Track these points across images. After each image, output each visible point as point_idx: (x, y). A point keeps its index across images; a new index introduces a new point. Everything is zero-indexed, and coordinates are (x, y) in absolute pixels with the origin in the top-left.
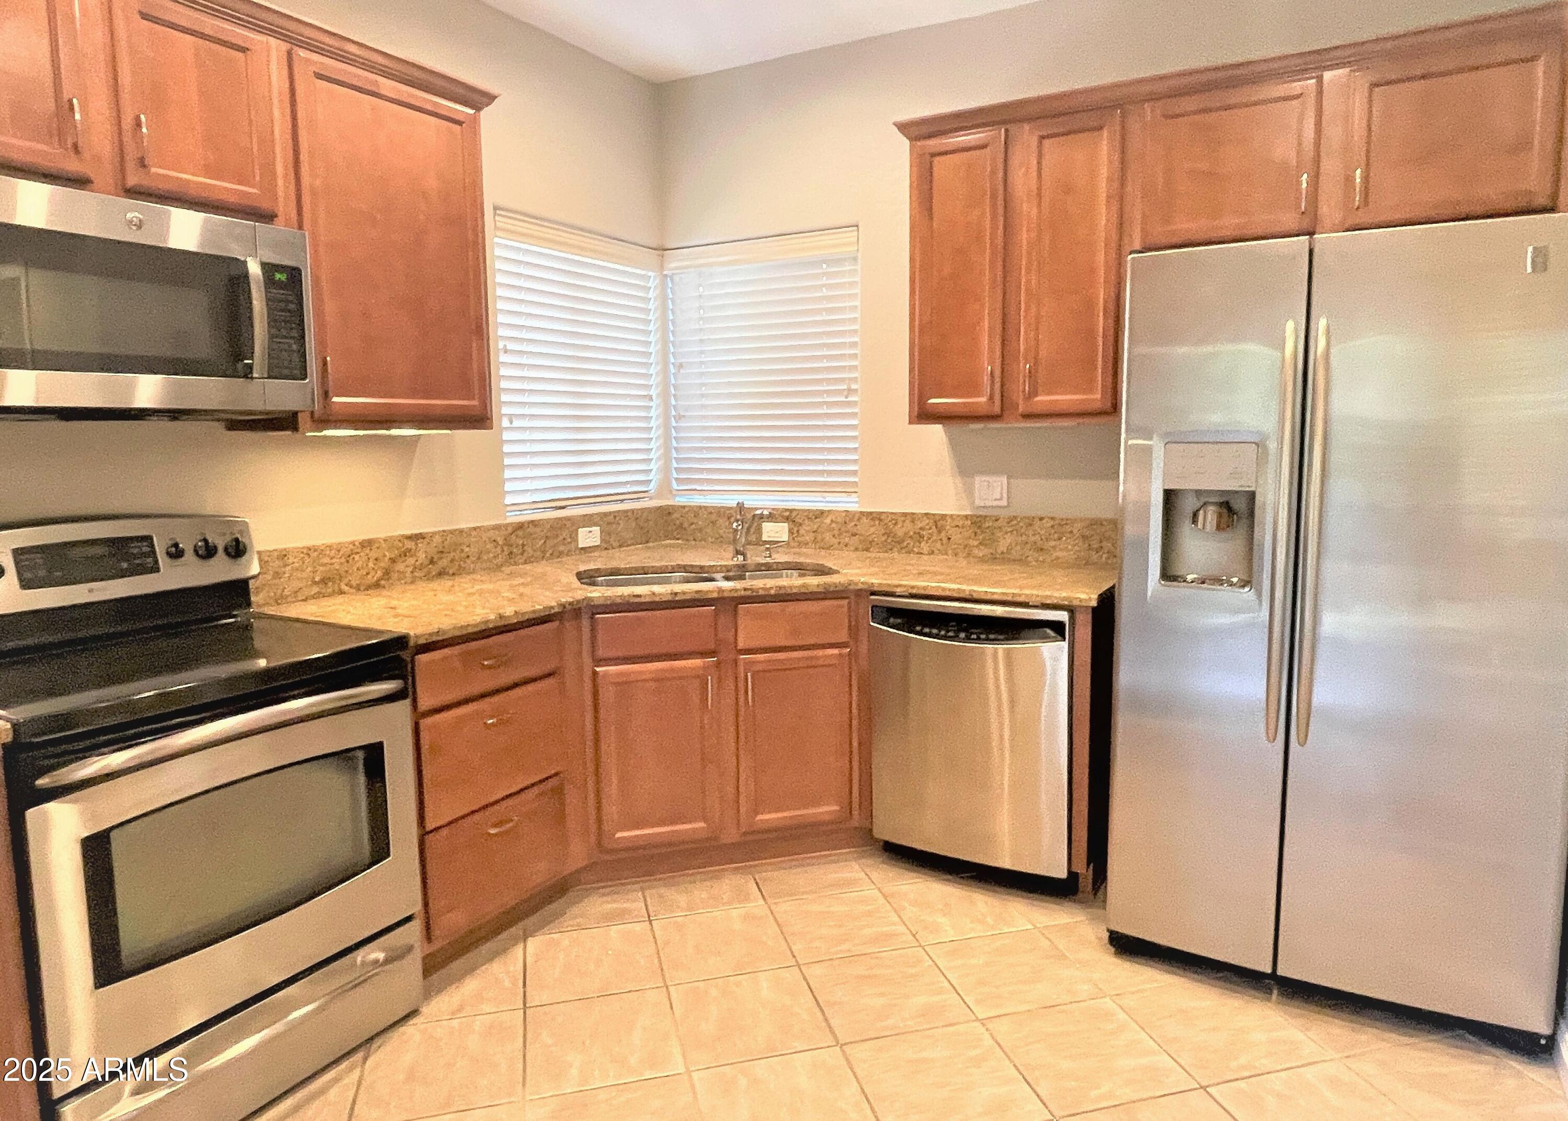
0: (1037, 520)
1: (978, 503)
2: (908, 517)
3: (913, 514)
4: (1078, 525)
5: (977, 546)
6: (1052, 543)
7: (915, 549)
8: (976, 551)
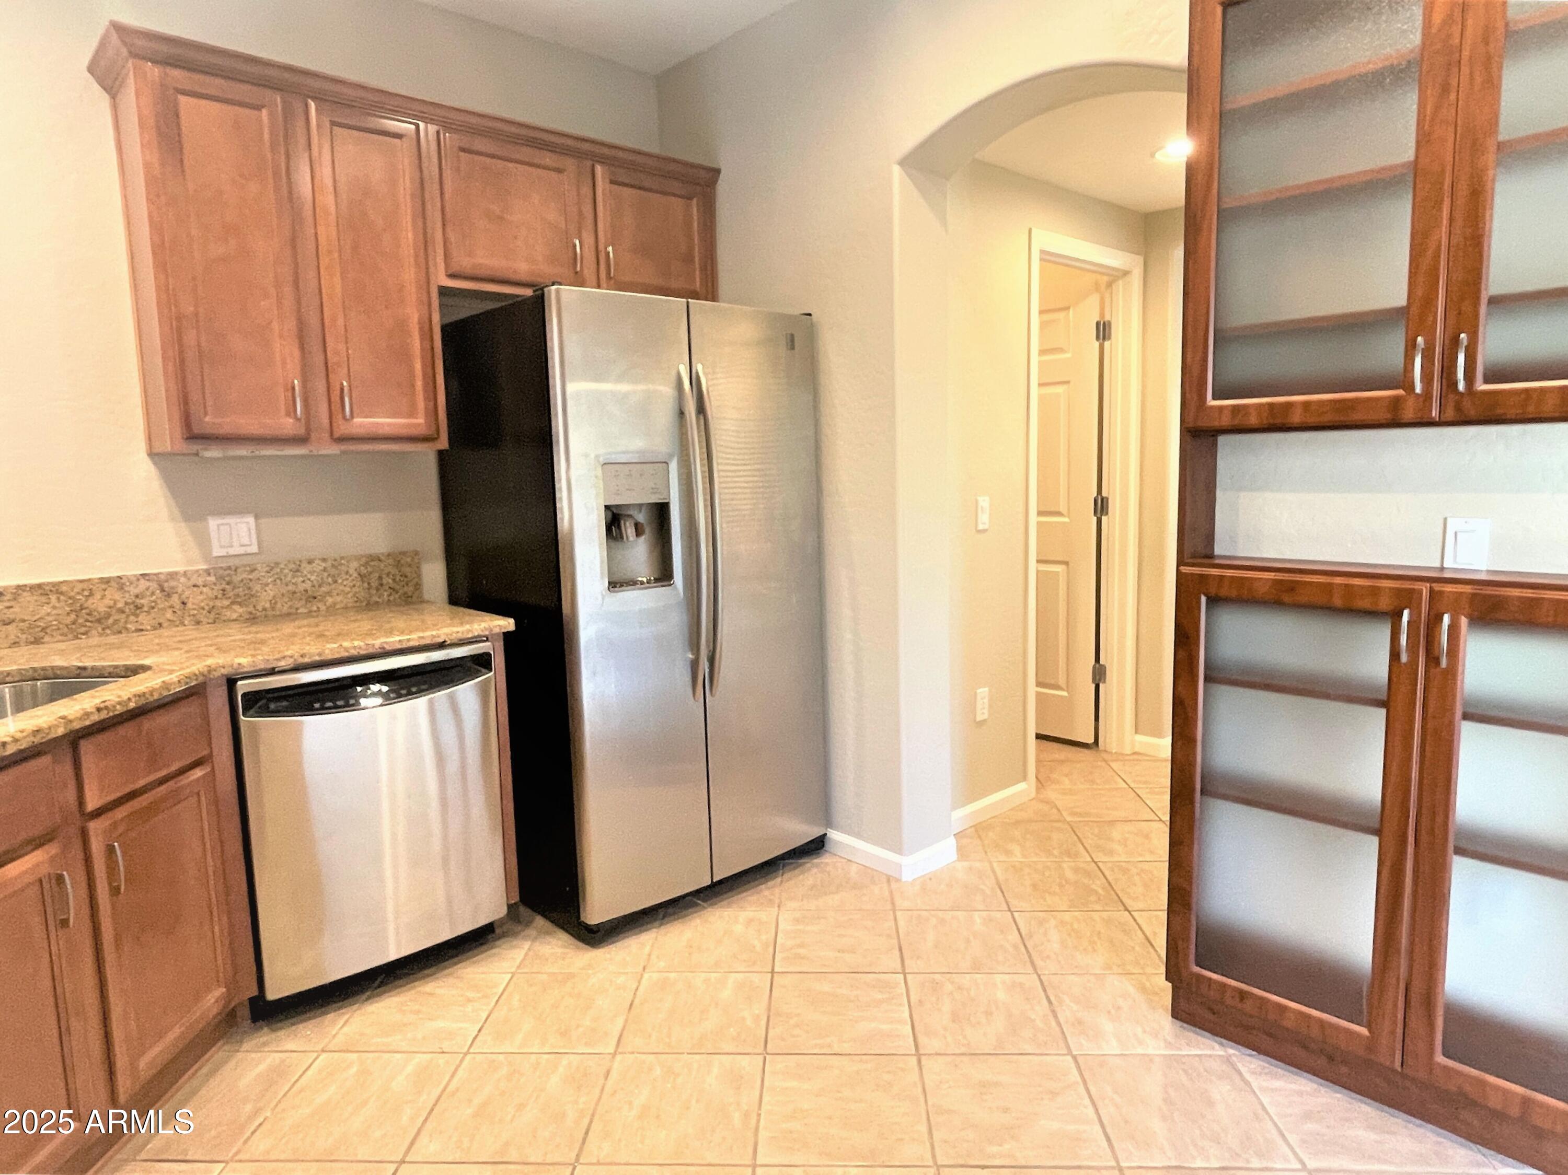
0: (304, 565)
1: (217, 552)
2: (113, 584)
3: (120, 578)
4: (354, 564)
5: (228, 607)
6: (324, 589)
7: (129, 626)
8: (228, 614)
